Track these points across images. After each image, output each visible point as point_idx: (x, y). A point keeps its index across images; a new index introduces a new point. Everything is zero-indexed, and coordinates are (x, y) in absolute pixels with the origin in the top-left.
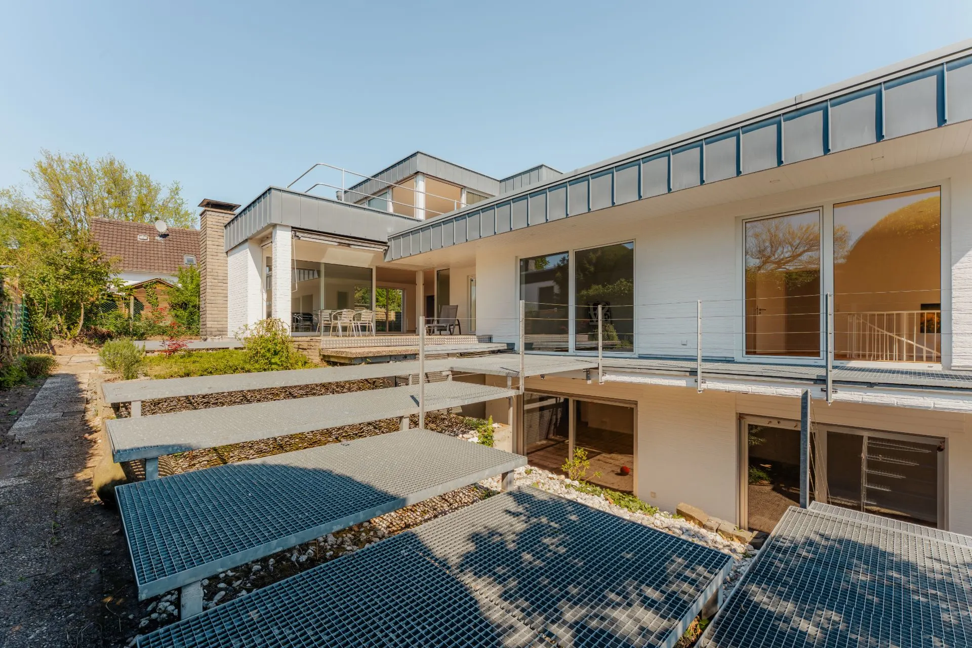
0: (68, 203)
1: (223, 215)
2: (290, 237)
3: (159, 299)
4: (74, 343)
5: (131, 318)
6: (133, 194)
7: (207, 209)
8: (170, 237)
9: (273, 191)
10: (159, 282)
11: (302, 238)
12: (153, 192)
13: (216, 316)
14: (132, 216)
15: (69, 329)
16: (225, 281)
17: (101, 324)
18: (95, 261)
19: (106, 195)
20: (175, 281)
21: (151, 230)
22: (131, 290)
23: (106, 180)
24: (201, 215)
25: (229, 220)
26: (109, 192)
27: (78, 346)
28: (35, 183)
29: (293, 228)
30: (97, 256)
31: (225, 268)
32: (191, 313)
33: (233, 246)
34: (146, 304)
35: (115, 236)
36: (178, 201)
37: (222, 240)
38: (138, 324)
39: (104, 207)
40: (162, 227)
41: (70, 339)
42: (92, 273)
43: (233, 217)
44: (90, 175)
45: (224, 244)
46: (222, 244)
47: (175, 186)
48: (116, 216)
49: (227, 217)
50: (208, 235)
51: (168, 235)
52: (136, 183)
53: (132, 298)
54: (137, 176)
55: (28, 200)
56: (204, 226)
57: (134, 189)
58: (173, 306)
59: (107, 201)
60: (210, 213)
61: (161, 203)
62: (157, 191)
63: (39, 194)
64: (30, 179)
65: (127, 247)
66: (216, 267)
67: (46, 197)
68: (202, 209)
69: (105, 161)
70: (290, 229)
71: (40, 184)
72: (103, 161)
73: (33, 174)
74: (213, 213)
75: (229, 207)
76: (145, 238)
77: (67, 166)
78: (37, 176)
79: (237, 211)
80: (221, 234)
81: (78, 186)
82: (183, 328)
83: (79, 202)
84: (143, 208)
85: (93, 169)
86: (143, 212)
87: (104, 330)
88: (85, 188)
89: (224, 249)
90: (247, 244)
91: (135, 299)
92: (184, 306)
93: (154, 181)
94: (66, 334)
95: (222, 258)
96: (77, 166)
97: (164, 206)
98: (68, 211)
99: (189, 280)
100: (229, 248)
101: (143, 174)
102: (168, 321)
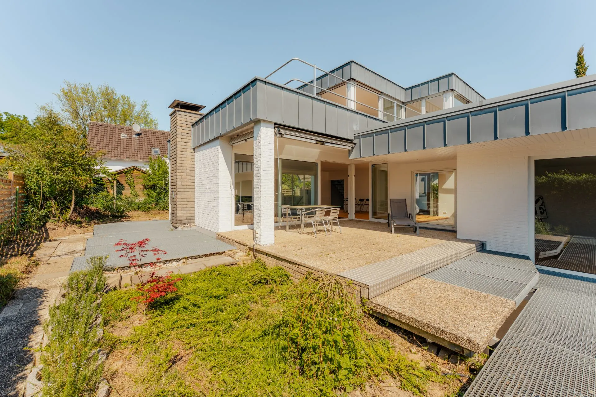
0: (80, 114)
1: (191, 115)
2: (273, 133)
3: (135, 182)
4: (66, 225)
5: (114, 198)
6: (120, 109)
7: (176, 109)
8: (142, 135)
9: (258, 83)
10: (135, 169)
11: (285, 136)
12: (131, 107)
13: (185, 206)
14: (119, 122)
15: (62, 214)
16: (191, 174)
17: (92, 203)
18: (83, 155)
19: (103, 109)
20: (146, 168)
21: (129, 130)
22: (115, 175)
23: (103, 99)
24: (171, 115)
25: (197, 119)
26: (105, 108)
27: (70, 228)
28: (60, 102)
29: (275, 124)
30: (85, 150)
31: (192, 163)
32: (159, 194)
33: (201, 143)
34: (126, 186)
35: (106, 135)
36: (146, 113)
37: (189, 138)
38: (119, 203)
39: (102, 117)
40: (137, 128)
41: (63, 222)
42: (81, 165)
43: (200, 117)
44: (93, 96)
45: (191, 141)
46: (189, 141)
47: (145, 103)
48: (109, 122)
49: (194, 117)
50: (178, 133)
51: (141, 134)
52: (121, 101)
53: (115, 182)
54: (122, 97)
55: (56, 112)
56: (174, 126)
57: (120, 105)
58: (146, 187)
59: (103, 113)
60: (180, 113)
61: (136, 114)
62: (134, 106)
63: (63, 108)
64: (58, 99)
65: (114, 142)
66: (185, 162)
67: (67, 111)
68: (172, 110)
69: (103, 87)
70: (273, 125)
71: (63, 102)
72: (101, 87)
73: (59, 96)
74: (183, 113)
75: (195, 108)
76: (126, 136)
77: (80, 91)
78: (62, 97)
79: (204, 112)
80: (189, 132)
81: (86, 103)
82: (153, 205)
83: (87, 113)
84: (126, 117)
85: (95, 93)
86: (126, 120)
87: (93, 208)
88: (91, 104)
89: (191, 146)
90: (218, 142)
91: (118, 182)
92: (153, 187)
93: (132, 101)
94: (59, 217)
95: (189, 154)
96: (86, 91)
97: (138, 117)
98: (80, 120)
99: (157, 168)
100: (197, 145)
101: (126, 96)
102: (142, 199)
